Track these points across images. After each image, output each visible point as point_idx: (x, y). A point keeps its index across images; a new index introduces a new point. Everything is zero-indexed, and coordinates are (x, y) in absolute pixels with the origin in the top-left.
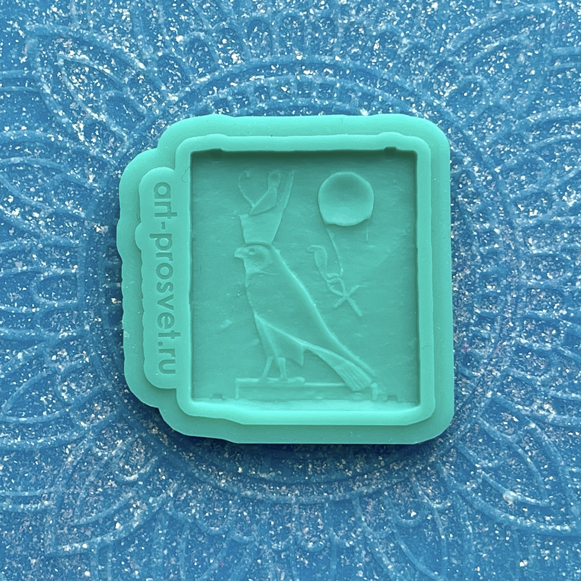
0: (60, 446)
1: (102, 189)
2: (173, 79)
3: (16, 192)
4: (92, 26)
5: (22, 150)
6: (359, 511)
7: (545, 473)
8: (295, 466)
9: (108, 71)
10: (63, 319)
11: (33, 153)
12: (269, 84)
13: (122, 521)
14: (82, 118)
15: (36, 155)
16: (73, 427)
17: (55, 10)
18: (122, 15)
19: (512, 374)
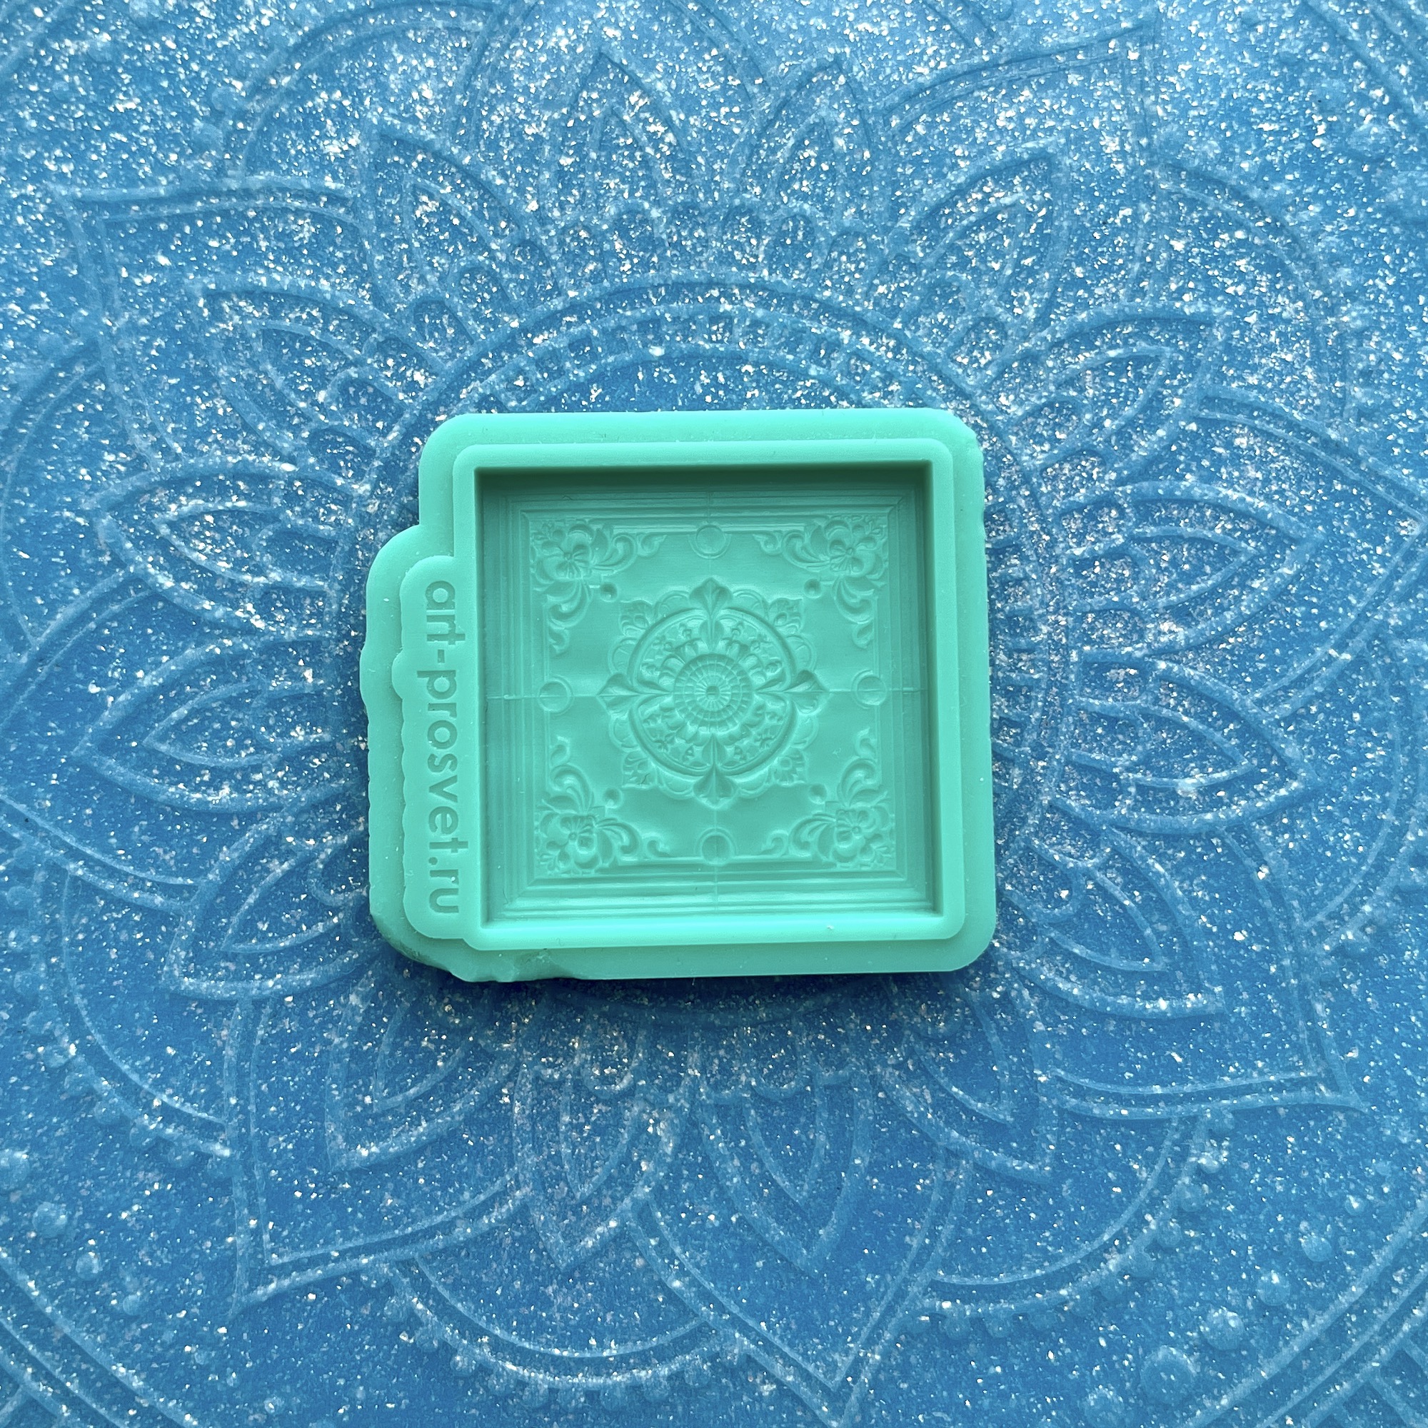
0: (491, 1098)
9: (242, 504)
11: (200, 687)
12: (492, 388)
13: (648, 1154)
14: (244, 597)
16: (492, 1057)
17: (111, 458)
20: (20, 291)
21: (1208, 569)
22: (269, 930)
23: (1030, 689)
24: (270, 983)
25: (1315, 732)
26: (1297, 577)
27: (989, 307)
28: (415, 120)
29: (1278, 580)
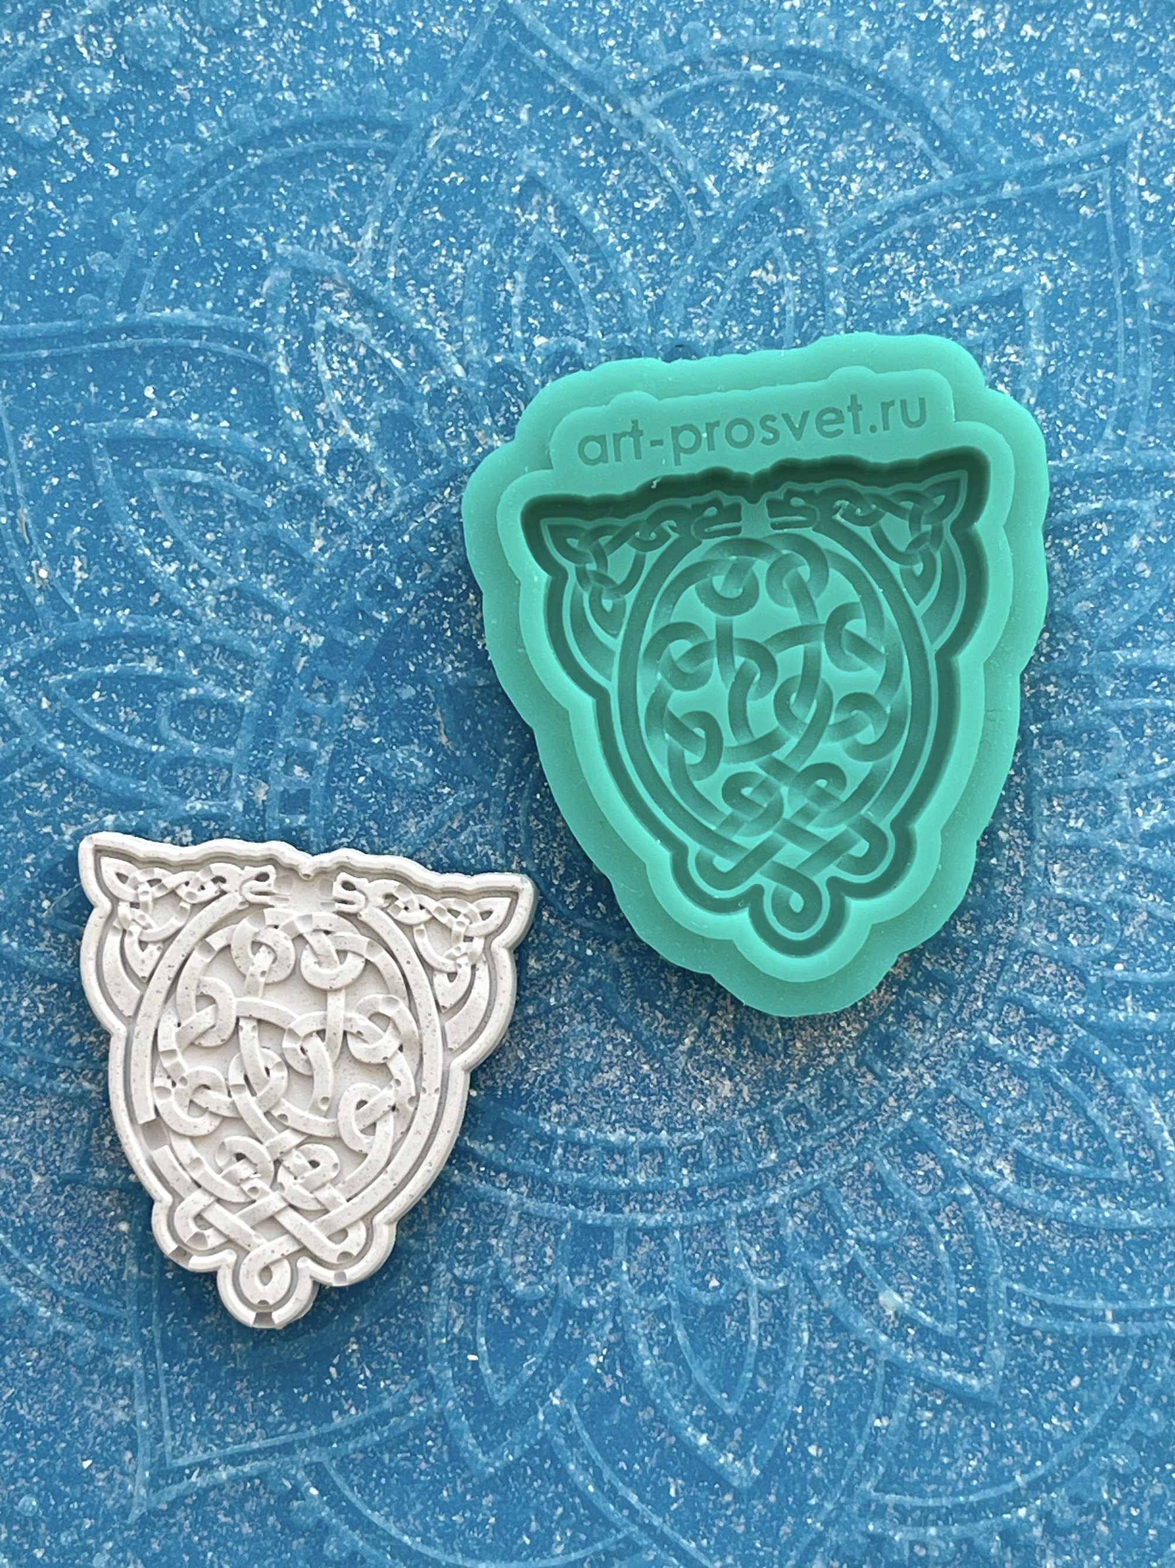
1: (332, 570)
2: (508, 410)
3: (181, 535)
4: (391, 276)
5: (212, 461)
6: (621, 1250)
7: (965, 1278)
8: (533, 1144)
9: (398, 364)
10: (200, 777)
11: (229, 471)
15: (233, 477)
18: (450, 272)
19: (956, 1091)
20: (392, 31)
21: (1079, 1155)
22: (98, 704)
23: (847, 1106)
24: (61, 746)
25: (1031, 1359)
26: (1143, 1231)
27: (1120, 786)
28: (823, 198)
29: (1124, 1217)
